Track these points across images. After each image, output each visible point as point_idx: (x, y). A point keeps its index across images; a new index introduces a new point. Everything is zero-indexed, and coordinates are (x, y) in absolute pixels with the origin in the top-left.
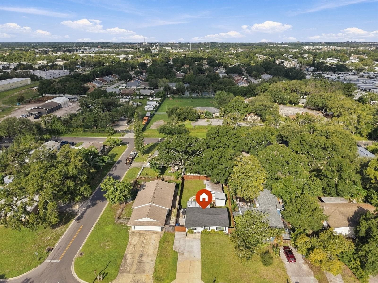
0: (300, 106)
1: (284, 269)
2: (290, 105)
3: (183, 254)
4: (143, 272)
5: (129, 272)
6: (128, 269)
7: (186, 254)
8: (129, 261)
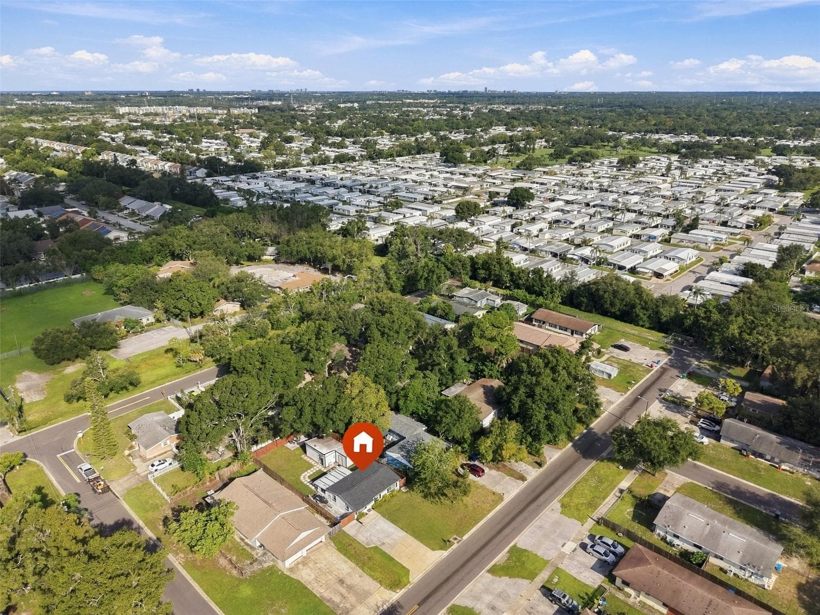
0: (267, 262)
1: (483, 487)
2: (250, 263)
3: (383, 544)
4: (367, 594)
5: (353, 607)
6: (348, 606)
7: (387, 540)
8: (337, 599)
